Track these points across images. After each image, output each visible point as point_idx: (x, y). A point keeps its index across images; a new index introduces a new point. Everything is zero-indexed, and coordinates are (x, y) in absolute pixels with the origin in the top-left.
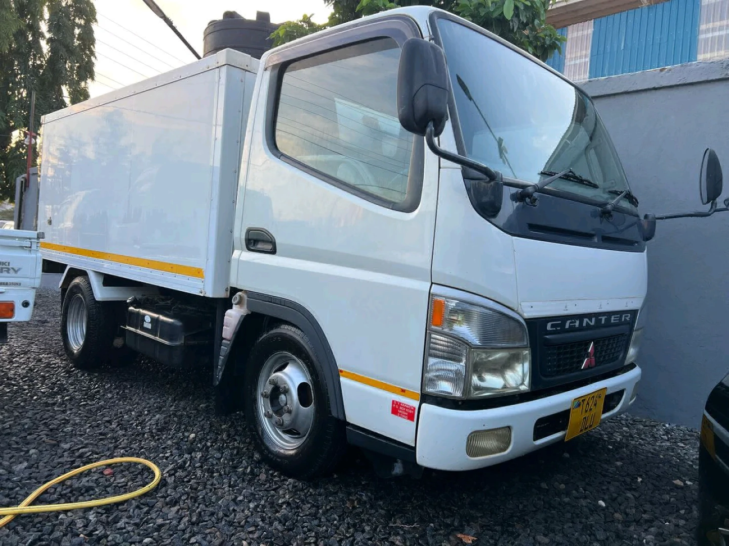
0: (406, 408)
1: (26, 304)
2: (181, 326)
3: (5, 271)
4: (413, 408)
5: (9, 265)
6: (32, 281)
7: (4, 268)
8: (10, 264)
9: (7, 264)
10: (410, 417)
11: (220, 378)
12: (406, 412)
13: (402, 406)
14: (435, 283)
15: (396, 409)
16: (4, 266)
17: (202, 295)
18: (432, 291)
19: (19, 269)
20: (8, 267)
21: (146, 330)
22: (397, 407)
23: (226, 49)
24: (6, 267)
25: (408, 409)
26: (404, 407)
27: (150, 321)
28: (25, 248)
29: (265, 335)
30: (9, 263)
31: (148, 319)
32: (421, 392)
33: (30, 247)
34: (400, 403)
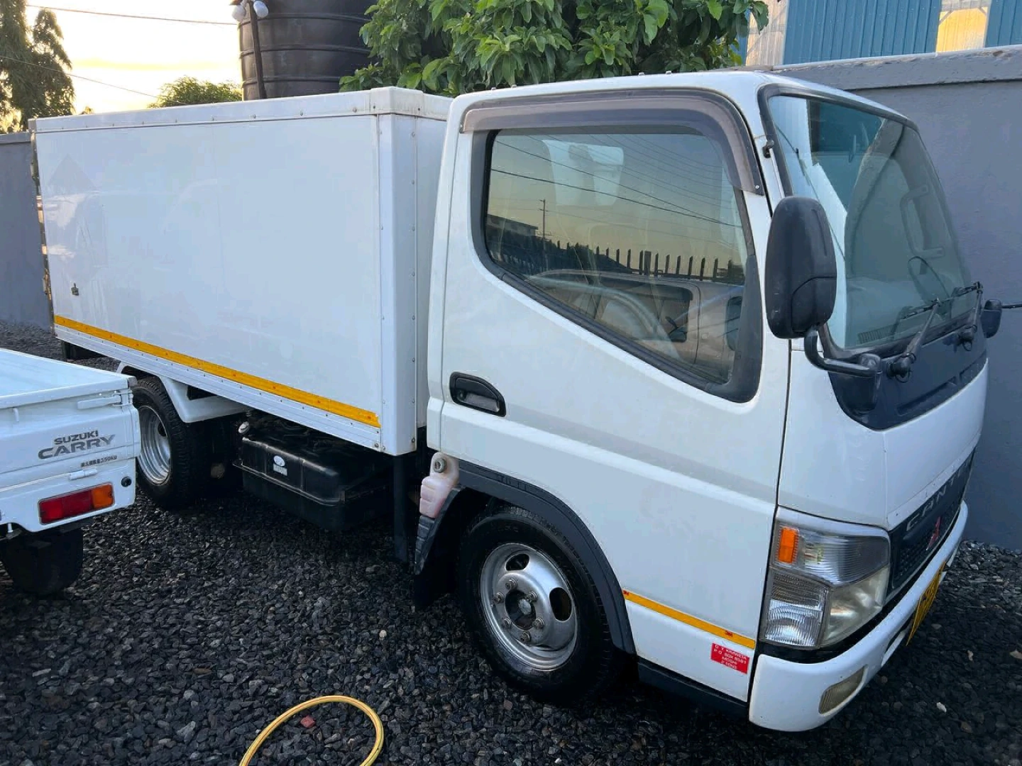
0: (734, 656)
1: (126, 482)
2: (335, 476)
3: (94, 444)
4: (745, 658)
5: (97, 435)
6: (131, 448)
7: (92, 440)
8: (99, 434)
9: (94, 434)
10: (742, 667)
11: (422, 566)
12: (735, 661)
13: (727, 653)
14: (781, 506)
15: (718, 654)
16: (91, 438)
17: (379, 450)
18: (777, 516)
19: (112, 437)
20: (96, 438)
21: (278, 475)
22: (720, 652)
23: (390, 87)
24: (93, 438)
25: (738, 657)
26: (732, 655)
27: (283, 464)
28: (114, 405)
29: (489, 518)
30: (97, 433)
31: (279, 460)
32: (758, 640)
33: (121, 403)
34: (725, 649)
